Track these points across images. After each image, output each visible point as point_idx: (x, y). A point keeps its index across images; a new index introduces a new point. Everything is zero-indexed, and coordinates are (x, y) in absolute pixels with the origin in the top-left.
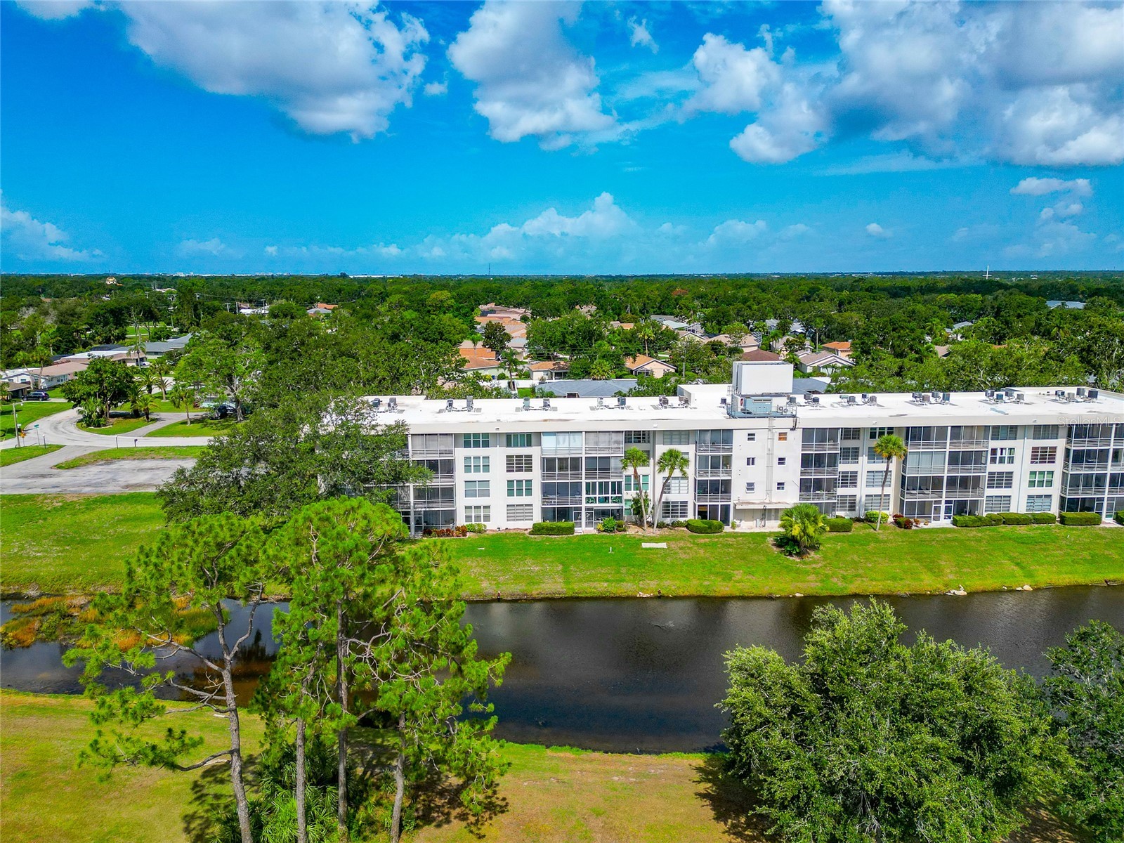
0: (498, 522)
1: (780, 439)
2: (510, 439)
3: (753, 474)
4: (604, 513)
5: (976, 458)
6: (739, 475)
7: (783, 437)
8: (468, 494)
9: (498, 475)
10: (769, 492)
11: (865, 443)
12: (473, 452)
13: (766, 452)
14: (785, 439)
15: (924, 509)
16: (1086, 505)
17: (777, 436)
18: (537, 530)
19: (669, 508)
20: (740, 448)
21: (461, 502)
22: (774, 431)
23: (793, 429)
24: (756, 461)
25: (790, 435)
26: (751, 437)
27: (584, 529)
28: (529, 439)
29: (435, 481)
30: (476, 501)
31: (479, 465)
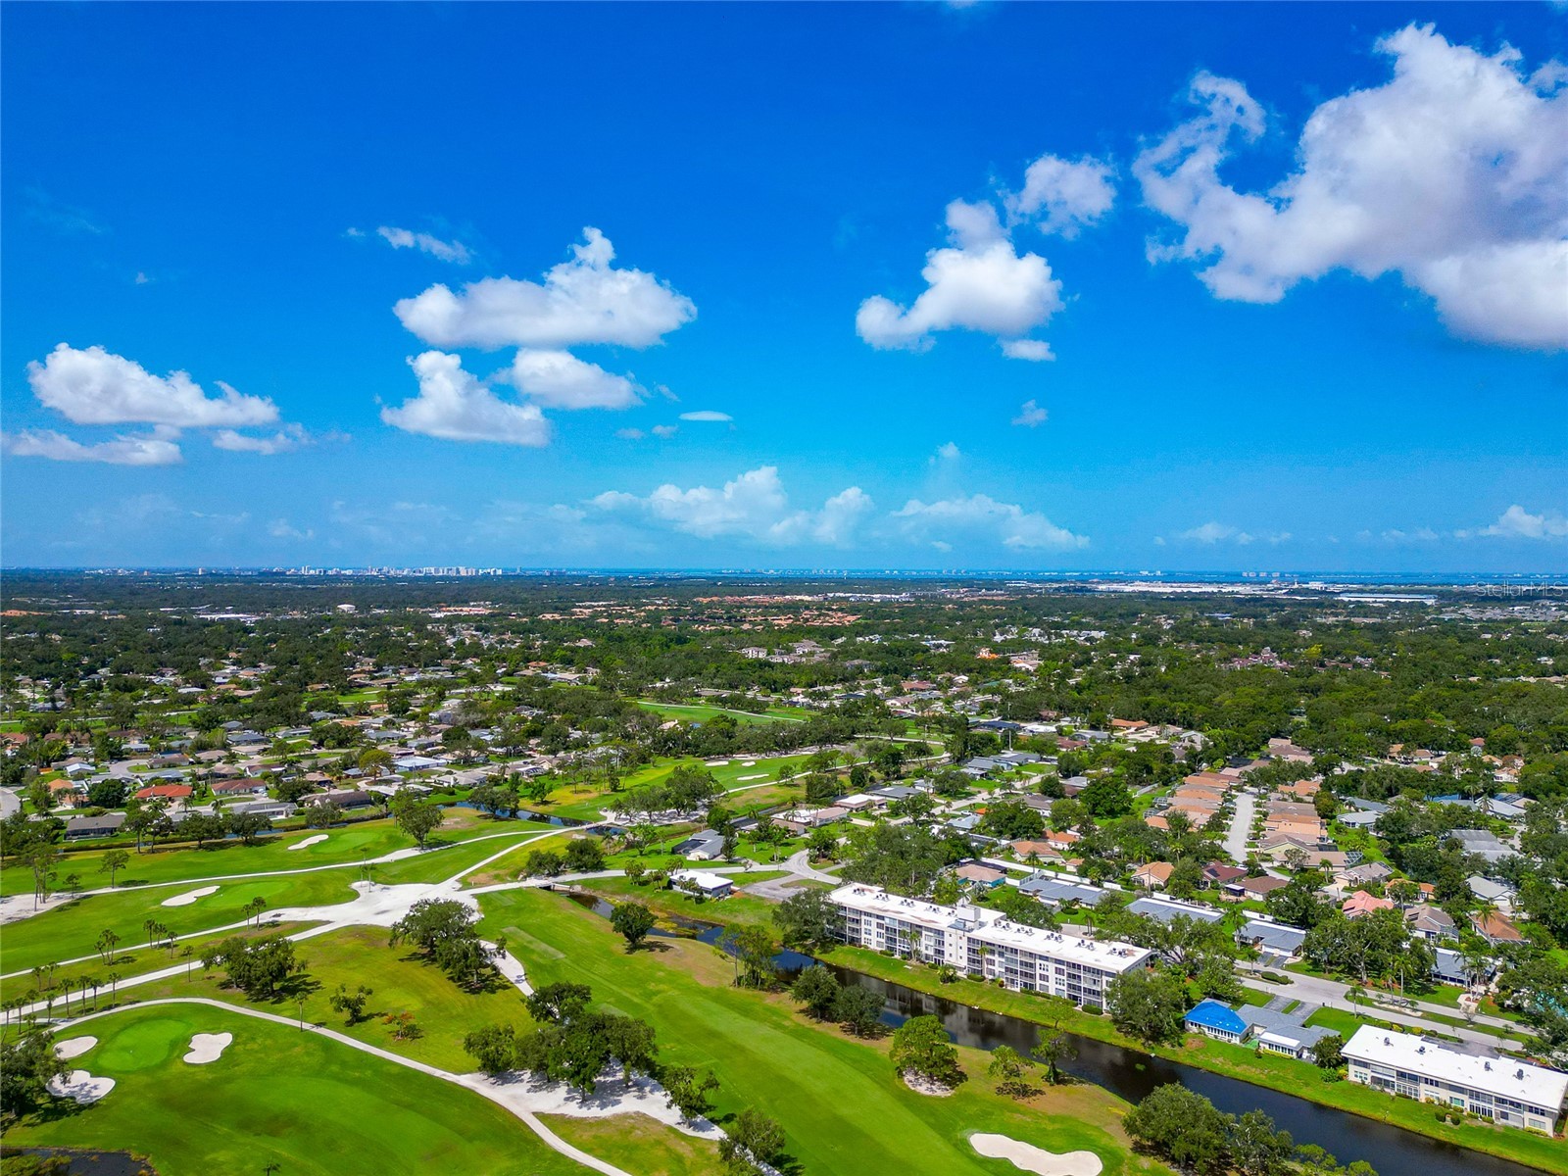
0: (873, 946)
2: (878, 917)
3: (952, 950)
4: (903, 952)
5: (1032, 966)
6: (947, 949)
7: (961, 938)
8: (866, 933)
9: (874, 929)
10: (957, 959)
11: (997, 949)
12: (868, 918)
13: (956, 943)
15: (1013, 981)
16: (1075, 998)
17: (959, 938)
18: (881, 952)
19: (927, 957)
20: (947, 939)
21: (863, 936)
22: (958, 935)
23: (964, 936)
24: (953, 946)
25: (963, 938)
26: (950, 935)
27: (897, 956)
28: (883, 918)
29: (854, 926)
30: (867, 936)
31: (869, 923)
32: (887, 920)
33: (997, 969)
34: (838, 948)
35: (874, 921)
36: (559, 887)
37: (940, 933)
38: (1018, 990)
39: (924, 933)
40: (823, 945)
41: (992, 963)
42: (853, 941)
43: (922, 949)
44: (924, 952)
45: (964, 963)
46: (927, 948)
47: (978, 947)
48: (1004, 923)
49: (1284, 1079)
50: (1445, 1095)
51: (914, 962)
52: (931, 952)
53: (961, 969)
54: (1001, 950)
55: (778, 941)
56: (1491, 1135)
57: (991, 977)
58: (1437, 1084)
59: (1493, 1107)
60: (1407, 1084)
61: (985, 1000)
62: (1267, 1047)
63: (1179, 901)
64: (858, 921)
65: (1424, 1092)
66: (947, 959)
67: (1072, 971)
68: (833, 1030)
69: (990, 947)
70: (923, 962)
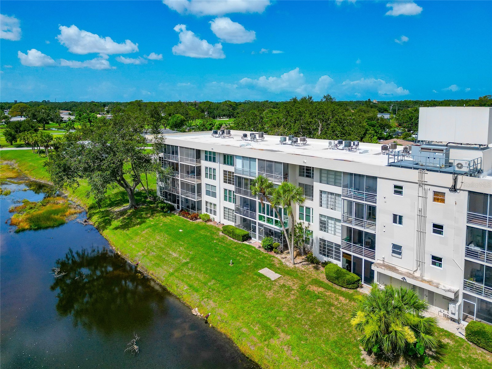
0: (219, 218)
1: (435, 200)
2: (226, 159)
3: (399, 234)
4: (269, 233)
6: (384, 232)
7: (439, 197)
8: (208, 193)
9: (220, 185)
10: (420, 263)
12: (209, 164)
13: (416, 212)
14: (443, 201)
17: (430, 196)
18: (226, 230)
19: (325, 246)
20: (385, 200)
21: (205, 198)
22: (427, 187)
23: (454, 189)
24: (404, 220)
25: (450, 196)
26: (398, 190)
29: (192, 181)
30: (210, 199)
31: (211, 174)
32: (239, 163)
35: (220, 168)
39: (318, 187)
42: (191, 208)
43: (315, 226)
44: (317, 234)
46: (323, 226)
64: (196, 172)
70: (312, 260)
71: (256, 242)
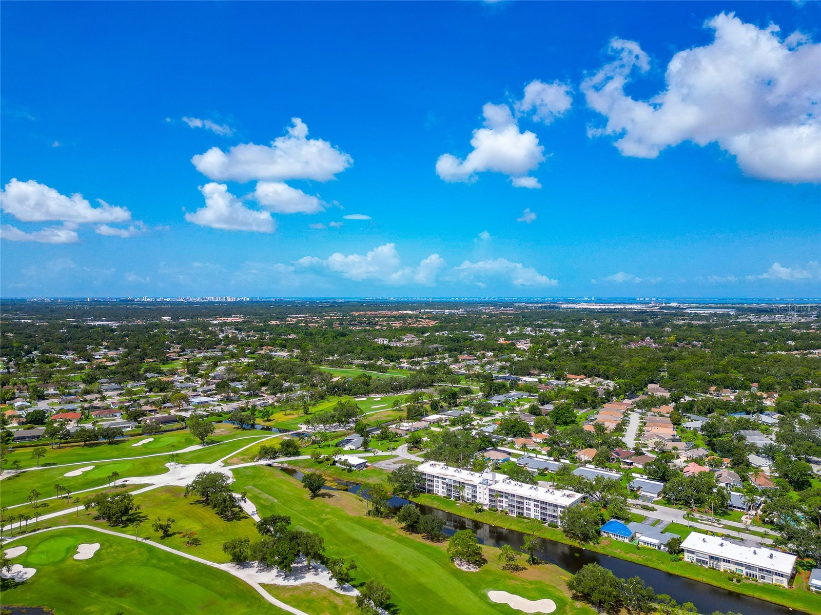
0: (440, 494)
1: (485, 489)
2: (443, 478)
3: (481, 495)
4: (455, 497)
5: (522, 503)
6: (478, 495)
9: (440, 485)
10: (483, 500)
11: (504, 495)
12: (437, 479)
13: (483, 491)
15: (512, 511)
16: (544, 519)
18: (444, 497)
19: (468, 499)
20: (478, 490)
21: (435, 488)
22: (484, 487)
24: (481, 493)
25: (487, 489)
26: (480, 488)
28: (445, 479)
29: (430, 483)
30: (437, 489)
31: (438, 482)
32: (447, 480)
33: (504, 505)
34: (422, 495)
35: (441, 481)
36: (275, 465)
37: (475, 486)
38: (515, 516)
39: (466, 486)
40: (414, 494)
41: (501, 501)
42: (430, 491)
43: (466, 495)
44: (467, 496)
45: (487, 502)
46: (468, 495)
47: (494, 494)
48: (508, 481)
49: (651, 560)
50: (733, 567)
51: (461, 502)
52: (470, 497)
53: (485, 505)
54: (506, 495)
55: (390, 492)
56: (756, 588)
57: (501, 509)
58: (729, 562)
59: (757, 573)
60: (714, 562)
61: (498, 521)
62: (643, 543)
63: (599, 469)
64: (432, 481)
65: (723, 566)
66: (478, 500)
67: (542, 506)
68: (418, 538)
69: (501, 494)
70: (466, 502)
71: (452, 499)
